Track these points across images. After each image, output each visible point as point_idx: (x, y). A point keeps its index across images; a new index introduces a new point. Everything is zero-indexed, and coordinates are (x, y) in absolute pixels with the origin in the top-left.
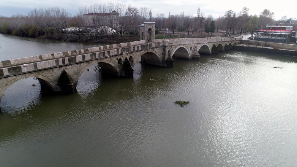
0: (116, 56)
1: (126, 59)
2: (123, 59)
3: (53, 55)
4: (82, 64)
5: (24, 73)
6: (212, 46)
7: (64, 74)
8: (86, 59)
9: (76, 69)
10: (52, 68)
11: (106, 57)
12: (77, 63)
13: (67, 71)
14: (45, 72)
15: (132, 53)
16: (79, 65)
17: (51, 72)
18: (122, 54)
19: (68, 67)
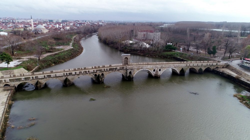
0: (93, 73)
1: (99, 75)
2: (97, 74)
3: (69, 70)
4: (75, 76)
5: (52, 77)
6: (181, 69)
7: (67, 78)
8: (77, 74)
9: (72, 77)
10: (62, 76)
11: (87, 73)
12: (73, 75)
13: (68, 78)
14: (60, 77)
15: (103, 72)
16: (73, 76)
17: (62, 77)
18: (96, 72)
19: (69, 76)
